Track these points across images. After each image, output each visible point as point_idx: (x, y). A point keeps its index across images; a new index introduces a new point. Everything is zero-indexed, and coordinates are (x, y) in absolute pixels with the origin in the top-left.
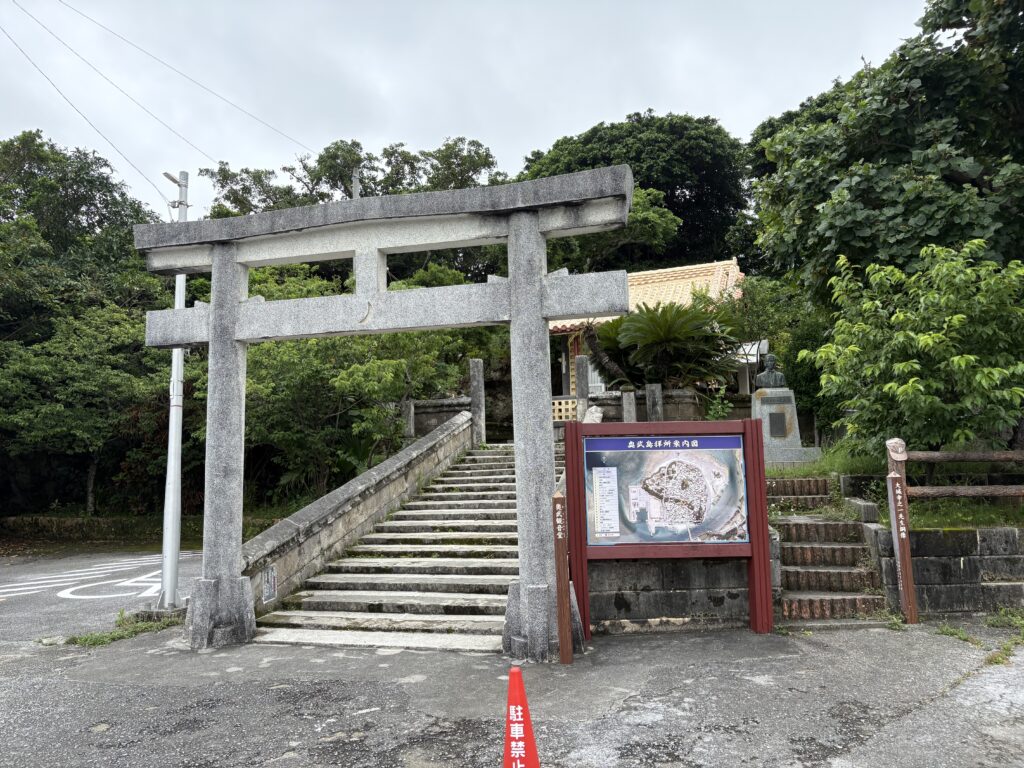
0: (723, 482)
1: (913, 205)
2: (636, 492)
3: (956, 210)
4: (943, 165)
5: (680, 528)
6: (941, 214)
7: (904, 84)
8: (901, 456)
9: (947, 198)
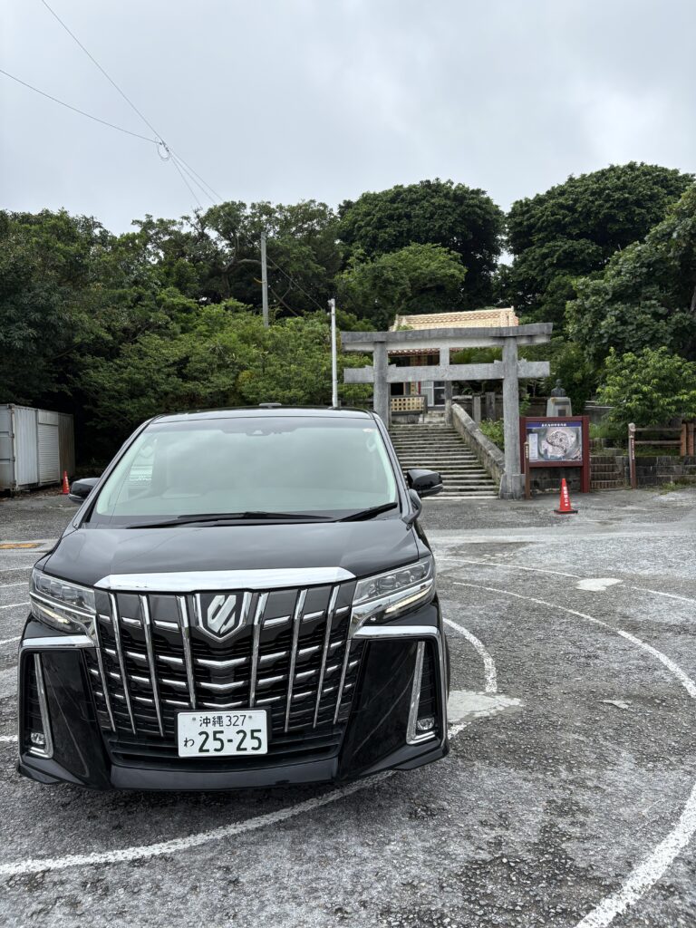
0: (574, 439)
1: (640, 326)
2: (544, 443)
3: (657, 330)
4: (652, 309)
5: (559, 456)
6: (650, 332)
7: (639, 270)
8: (633, 430)
9: (653, 325)
